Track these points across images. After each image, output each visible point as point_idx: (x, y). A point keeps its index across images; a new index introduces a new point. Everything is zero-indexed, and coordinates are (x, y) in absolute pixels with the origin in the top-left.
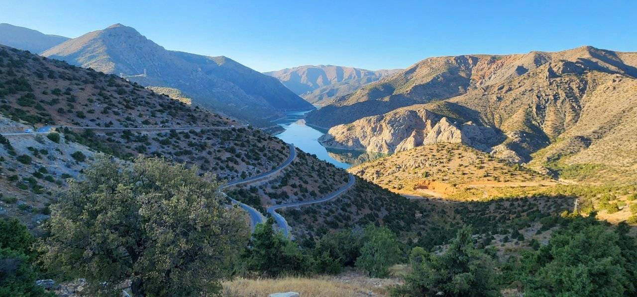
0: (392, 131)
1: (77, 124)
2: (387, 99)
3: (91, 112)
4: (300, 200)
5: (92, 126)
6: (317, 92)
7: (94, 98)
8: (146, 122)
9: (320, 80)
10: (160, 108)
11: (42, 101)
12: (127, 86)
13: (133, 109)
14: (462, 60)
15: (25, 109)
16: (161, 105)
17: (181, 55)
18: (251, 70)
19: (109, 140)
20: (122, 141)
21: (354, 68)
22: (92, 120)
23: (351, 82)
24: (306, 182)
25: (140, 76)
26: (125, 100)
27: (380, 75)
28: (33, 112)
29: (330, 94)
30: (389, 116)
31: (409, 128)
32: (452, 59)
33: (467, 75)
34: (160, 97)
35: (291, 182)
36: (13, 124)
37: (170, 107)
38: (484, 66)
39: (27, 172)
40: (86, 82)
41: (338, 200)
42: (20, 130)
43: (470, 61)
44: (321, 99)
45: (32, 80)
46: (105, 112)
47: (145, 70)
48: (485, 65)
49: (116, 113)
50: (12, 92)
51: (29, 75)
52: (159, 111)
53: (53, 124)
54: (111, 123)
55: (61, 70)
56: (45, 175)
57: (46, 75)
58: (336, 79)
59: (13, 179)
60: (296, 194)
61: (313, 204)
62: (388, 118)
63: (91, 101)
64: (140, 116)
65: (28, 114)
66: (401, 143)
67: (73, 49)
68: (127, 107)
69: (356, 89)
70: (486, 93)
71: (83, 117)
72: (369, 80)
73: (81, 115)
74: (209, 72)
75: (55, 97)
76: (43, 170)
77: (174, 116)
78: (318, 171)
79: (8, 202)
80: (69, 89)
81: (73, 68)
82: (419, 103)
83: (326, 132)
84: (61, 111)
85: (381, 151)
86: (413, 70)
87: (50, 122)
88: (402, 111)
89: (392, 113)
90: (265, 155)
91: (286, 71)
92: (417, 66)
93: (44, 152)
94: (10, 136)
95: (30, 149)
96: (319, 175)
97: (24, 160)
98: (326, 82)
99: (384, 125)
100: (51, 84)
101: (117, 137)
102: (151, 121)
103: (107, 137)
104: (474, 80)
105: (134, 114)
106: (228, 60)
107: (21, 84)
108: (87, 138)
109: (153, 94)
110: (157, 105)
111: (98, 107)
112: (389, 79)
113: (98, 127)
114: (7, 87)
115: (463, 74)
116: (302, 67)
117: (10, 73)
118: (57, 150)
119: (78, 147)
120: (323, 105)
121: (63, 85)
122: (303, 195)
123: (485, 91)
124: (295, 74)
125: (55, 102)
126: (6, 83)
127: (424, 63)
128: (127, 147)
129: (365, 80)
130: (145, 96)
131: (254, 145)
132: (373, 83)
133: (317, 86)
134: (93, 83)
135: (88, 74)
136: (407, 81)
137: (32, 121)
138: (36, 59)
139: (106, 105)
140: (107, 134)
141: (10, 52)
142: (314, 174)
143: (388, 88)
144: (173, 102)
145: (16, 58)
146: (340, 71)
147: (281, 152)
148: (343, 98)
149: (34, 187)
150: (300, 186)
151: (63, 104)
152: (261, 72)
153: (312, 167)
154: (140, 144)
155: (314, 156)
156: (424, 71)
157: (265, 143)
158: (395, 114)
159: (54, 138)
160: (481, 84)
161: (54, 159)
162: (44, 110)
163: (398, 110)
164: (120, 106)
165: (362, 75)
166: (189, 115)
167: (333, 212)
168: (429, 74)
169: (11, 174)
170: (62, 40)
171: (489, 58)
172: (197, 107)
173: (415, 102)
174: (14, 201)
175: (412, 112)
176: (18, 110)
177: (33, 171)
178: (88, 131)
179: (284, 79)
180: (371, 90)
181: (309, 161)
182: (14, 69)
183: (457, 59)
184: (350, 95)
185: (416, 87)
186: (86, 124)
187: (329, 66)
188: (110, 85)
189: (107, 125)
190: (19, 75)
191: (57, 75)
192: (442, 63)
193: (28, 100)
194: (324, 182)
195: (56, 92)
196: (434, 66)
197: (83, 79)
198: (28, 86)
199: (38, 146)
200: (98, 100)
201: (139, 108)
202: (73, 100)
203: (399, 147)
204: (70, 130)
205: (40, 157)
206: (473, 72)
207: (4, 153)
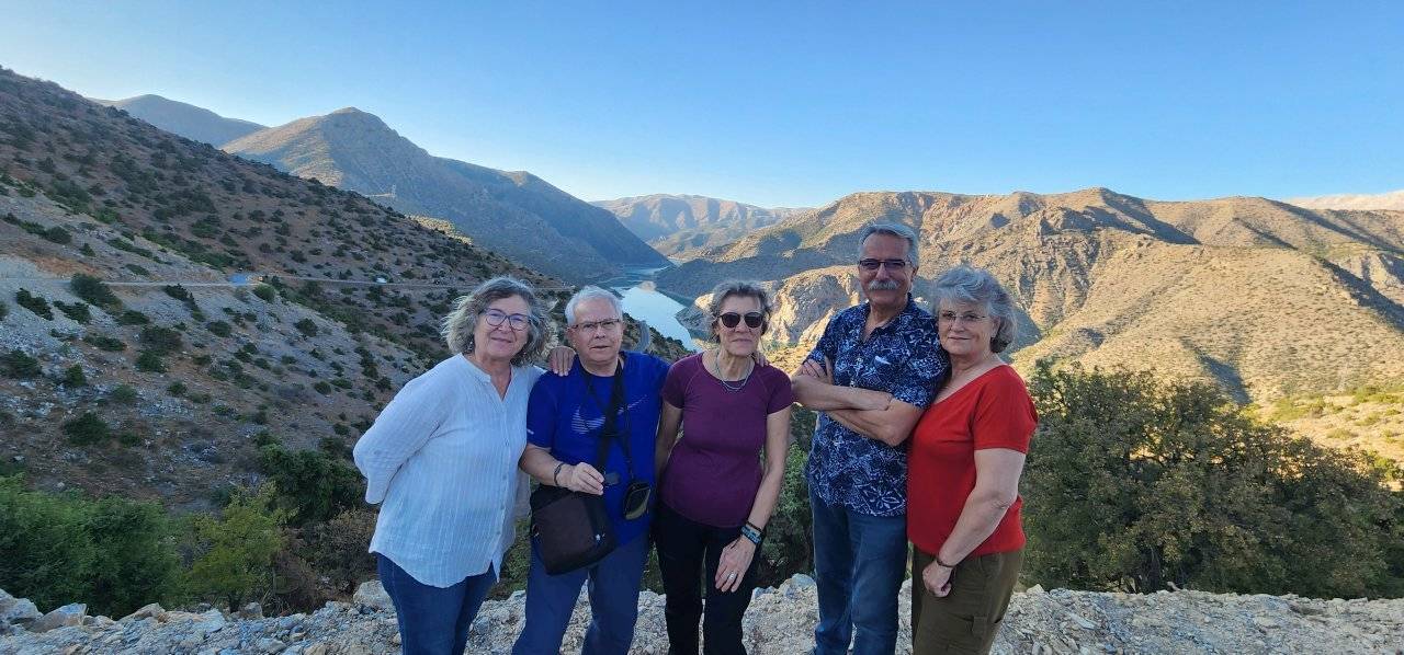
0: (797, 308)
1: (292, 272)
2: (789, 254)
3: (316, 252)
5: (318, 276)
6: (675, 238)
7: (321, 229)
8: (408, 275)
9: (681, 218)
10: (430, 251)
11: (232, 231)
12: (376, 213)
13: (386, 250)
14: (908, 198)
15: (203, 242)
16: (432, 247)
17: (454, 165)
18: (569, 198)
19: (347, 301)
20: (369, 304)
21: (737, 204)
22: (318, 267)
23: (731, 225)
25: (388, 197)
26: (373, 235)
27: (778, 216)
28: (217, 248)
29: (698, 242)
30: (792, 282)
31: (823, 303)
32: (893, 196)
33: (915, 222)
34: (431, 233)
36: (194, 268)
37: (446, 251)
38: (942, 210)
39: (223, 350)
40: (307, 202)
42: (206, 277)
43: (921, 202)
44: (681, 249)
45: (216, 194)
46: (339, 254)
47: (394, 187)
48: (944, 210)
49: (358, 257)
50: (181, 211)
51: (210, 185)
52: (429, 256)
53: (253, 270)
54: (349, 273)
55: (265, 180)
56: (255, 357)
57: (239, 186)
58: (707, 219)
59: (203, 361)
62: (791, 286)
63: (316, 234)
64: (398, 263)
65: (209, 251)
66: (811, 328)
67: (273, 145)
68: (376, 247)
69: (738, 236)
70: (945, 253)
71: (302, 260)
72: (760, 223)
73: (298, 257)
74: (500, 197)
75: (255, 225)
76: (251, 348)
77: (453, 265)
79: (196, 401)
80: (279, 213)
81: (285, 177)
82: (839, 264)
83: (689, 303)
84: (264, 248)
85: (777, 338)
86: (831, 211)
87: (247, 266)
88: (814, 275)
89: (796, 278)
91: (625, 201)
92: (839, 204)
93: (251, 317)
94: (194, 288)
95: (227, 310)
97: (220, 329)
98: (691, 221)
99: (783, 296)
100: (248, 203)
101: (359, 297)
102: (415, 272)
103: (342, 296)
104: (926, 231)
105: (388, 260)
106: (532, 178)
107: (199, 200)
108: (309, 294)
109: (419, 228)
110: (426, 246)
111: (328, 245)
112: (793, 222)
113: (328, 279)
114: (172, 203)
115: (909, 222)
116: (653, 197)
117: (177, 180)
118: (272, 315)
119: (304, 312)
120: (685, 260)
121: (268, 205)
123: (944, 250)
124: (641, 207)
125: (254, 232)
126: (171, 196)
127: (849, 200)
128: (376, 314)
129: (754, 222)
130: (406, 230)
132: (767, 228)
133: (675, 229)
134: (317, 204)
135: (310, 188)
136: (822, 226)
137: (219, 262)
138: (223, 158)
139: (341, 243)
140: (343, 291)
141: (179, 146)
143: (791, 237)
144: (452, 243)
145: (188, 155)
146: (714, 206)
148: (719, 251)
149: (238, 377)
151: (268, 237)
152: (587, 201)
154: (398, 310)
155: (679, 343)
156: (850, 213)
158: (802, 280)
159: (263, 294)
160: (937, 238)
161: (268, 330)
162: (237, 246)
163: (807, 274)
164: (364, 245)
165: (749, 214)
166: (479, 266)
168: (857, 219)
169: (199, 353)
170: (256, 128)
171: (950, 199)
172: (491, 254)
173: (833, 262)
174: (207, 399)
175: (829, 278)
176: (192, 244)
177: (236, 350)
178: (311, 283)
179: (623, 214)
180: (762, 239)
181: (672, 351)
182: (185, 175)
183: (901, 196)
184: (729, 246)
185: (834, 239)
186: (306, 273)
187: (697, 196)
188: (347, 210)
189: (342, 277)
190: (194, 184)
191: (258, 188)
192: (878, 202)
193: (208, 226)
195: (257, 216)
196: (864, 206)
197: (303, 196)
198: (209, 203)
199: (243, 308)
200: (328, 233)
201: (396, 249)
202: (284, 230)
203: (806, 333)
204: (281, 281)
205: (243, 326)
206: (924, 219)
207: (185, 316)
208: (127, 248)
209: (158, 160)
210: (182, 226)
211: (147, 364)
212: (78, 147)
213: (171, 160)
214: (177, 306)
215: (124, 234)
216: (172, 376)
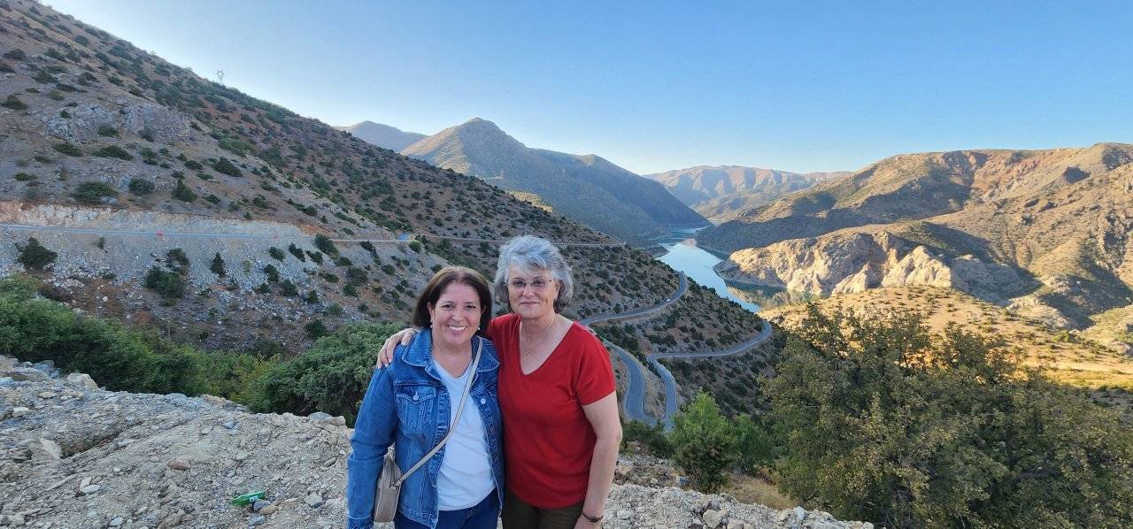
0: (830, 263)
1: (434, 232)
2: (823, 214)
3: (449, 219)
4: (692, 349)
5: (449, 235)
6: (715, 202)
7: (453, 203)
9: (720, 186)
10: (521, 217)
11: (402, 206)
12: (487, 191)
13: (492, 217)
14: (956, 157)
15: (386, 213)
16: (522, 214)
17: (543, 154)
18: (626, 173)
19: (465, 252)
20: (479, 255)
21: (772, 171)
22: (449, 229)
23: (767, 190)
24: (701, 326)
25: (496, 179)
26: (484, 207)
27: (813, 180)
28: (393, 217)
29: (734, 206)
30: (825, 240)
31: (858, 259)
32: (939, 156)
33: (965, 181)
34: (522, 204)
35: (680, 323)
36: (378, 230)
37: (532, 217)
38: (998, 167)
39: (390, 284)
40: (445, 185)
41: (747, 356)
42: (384, 236)
43: (972, 160)
44: (720, 211)
45: (394, 182)
46: (463, 220)
47: (502, 172)
48: (1001, 167)
49: (474, 222)
50: (375, 194)
51: (391, 176)
52: (520, 221)
53: (412, 231)
54: (468, 233)
55: (422, 171)
56: (407, 289)
57: (407, 176)
58: (744, 185)
59: (378, 290)
60: (686, 341)
61: (710, 358)
62: (824, 243)
63: (449, 207)
64: (499, 226)
65: (389, 220)
66: (844, 281)
67: (431, 147)
68: (486, 215)
69: (775, 198)
70: (1002, 211)
71: (440, 225)
72: (794, 187)
73: (438, 223)
74: (575, 174)
75: (415, 201)
76: (405, 283)
78: (719, 311)
79: (373, 316)
80: (429, 193)
81: (433, 168)
82: (876, 222)
83: (725, 258)
84: (419, 217)
85: (809, 290)
86: (868, 174)
87: (409, 229)
88: (848, 234)
89: (830, 236)
90: (646, 285)
91: (673, 173)
92: (876, 167)
93: (406, 263)
94: (377, 243)
95: (394, 258)
96: (720, 318)
97: (388, 270)
98: (729, 188)
99: (816, 253)
100: (412, 187)
101: (474, 250)
103: (464, 249)
104: (977, 189)
105: (493, 224)
106: (598, 159)
107: (384, 187)
108: (444, 248)
109: (514, 200)
110: (518, 214)
111: (456, 214)
112: (828, 185)
113: (455, 238)
114: (371, 189)
115: (959, 181)
116: (695, 169)
117: (375, 175)
118: (419, 261)
119: (437, 259)
120: (723, 221)
121: (422, 187)
122: (697, 344)
123: (1000, 207)
124: (685, 178)
125: (414, 206)
126: (371, 185)
127: (888, 163)
128: (484, 262)
129: (788, 187)
130: (506, 202)
131: (633, 270)
132: (801, 192)
133: (715, 195)
134: (451, 186)
135: (448, 175)
136: (858, 188)
137: (394, 227)
138: (399, 159)
139: (464, 212)
140: (464, 246)
141: (376, 152)
142: (713, 315)
143: (826, 199)
144: (536, 211)
145: (381, 158)
146: (750, 175)
147: (668, 282)
148: (754, 212)
149: (396, 302)
150: (693, 330)
151: (422, 210)
152: (641, 174)
153: (711, 306)
155: (713, 291)
156: (889, 174)
157: (646, 268)
158: (836, 238)
159: (415, 248)
160: (991, 195)
161: (416, 271)
162: (404, 215)
163: (842, 232)
164: (478, 213)
165: (784, 180)
166: (554, 228)
167: (739, 372)
168: (896, 180)
169: (377, 285)
170: (421, 137)
171: (1009, 156)
172: (564, 218)
173: (869, 221)
174: (378, 315)
175: (864, 236)
176: (379, 215)
177: (396, 284)
178: (445, 240)
179: (670, 184)
180: (797, 201)
181: (706, 297)
182: (378, 170)
183: (947, 156)
184: (764, 208)
185: (871, 200)
186: (443, 233)
187: (734, 167)
188: (469, 189)
189: (464, 236)
190: (383, 176)
191: (417, 176)
193: (388, 204)
194: (727, 328)
195: (416, 196)
196: (904, 167)
197: (443, 181)
198: (388, 186)
199: (401, 256)
200: (457, 205)
201: (499, 216)
202: (431, 205)
203: (839, 286)
204: (427, 239)
205: (402, 268)
206: (976, 178)
207: (371, 262)
208: (344, 218)
209: (365, 162)
210: (375, 204)
211: (349, 291)
212: (326, 157)
213: (372, 161)
214: (367, 253)
215: (344, 210)
216: (361, 299)
